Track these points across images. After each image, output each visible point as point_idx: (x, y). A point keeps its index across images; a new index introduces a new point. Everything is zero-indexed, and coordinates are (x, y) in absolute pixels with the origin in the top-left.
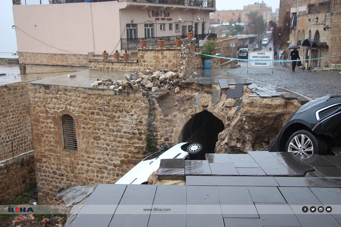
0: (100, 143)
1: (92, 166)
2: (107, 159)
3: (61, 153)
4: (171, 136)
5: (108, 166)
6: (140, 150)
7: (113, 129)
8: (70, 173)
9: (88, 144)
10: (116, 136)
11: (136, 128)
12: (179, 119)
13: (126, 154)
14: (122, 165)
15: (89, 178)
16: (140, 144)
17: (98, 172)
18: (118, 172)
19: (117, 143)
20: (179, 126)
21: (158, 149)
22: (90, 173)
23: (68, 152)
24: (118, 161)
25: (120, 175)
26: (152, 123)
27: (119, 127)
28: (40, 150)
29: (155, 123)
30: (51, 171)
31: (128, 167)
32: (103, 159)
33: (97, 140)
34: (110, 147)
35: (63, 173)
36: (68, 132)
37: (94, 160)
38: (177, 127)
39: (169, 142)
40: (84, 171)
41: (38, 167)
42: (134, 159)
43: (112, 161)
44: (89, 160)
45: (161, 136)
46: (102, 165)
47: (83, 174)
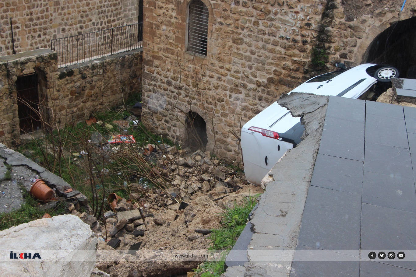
0: (241, 49)
1: (224, 81)
2: (248, 73)
3: (182, 56)
4: (351, 52)
5: (248, 84)
6: (300, 66)
7: (264, 31)
8: (191, 87)
9: (224, 48)
10: (267, 42)
11: (299, 33)
12: (369, 26)
13: (278, 69)
14: (269, 84)
15: (217, 97)
16: (301, 58)
17: (232, 90)
18: (262, 95)
19: (266, 52)
20: (367, 38)
21: (327, 68)
22: (219, 91)
23: (193, 55)
24: (264, 79)
25: (263, 98)
26: (326, 29)
27: (274, 29)
28: (152, 48)
29: (330, 28)
30: (164, 80)
31: (278, 90)
32: (242, 72)
33: (237, 44)
34: (256, 56)
35: (181, 85)
36: (194, 26)
37: (229, 73)
38: (364, 38)
39: (346, 60)
40: (211, 86)
41: (146, 71)
42: (289, 79)
43: (256, 77)
44: (222, 71)
45: (336, 50)
46: (240, 81)
47: (210, 90)
